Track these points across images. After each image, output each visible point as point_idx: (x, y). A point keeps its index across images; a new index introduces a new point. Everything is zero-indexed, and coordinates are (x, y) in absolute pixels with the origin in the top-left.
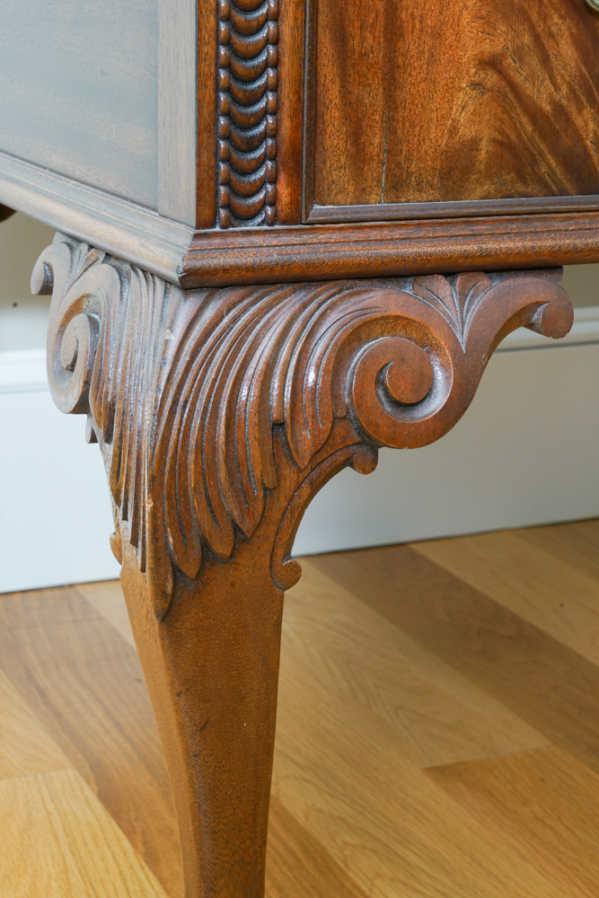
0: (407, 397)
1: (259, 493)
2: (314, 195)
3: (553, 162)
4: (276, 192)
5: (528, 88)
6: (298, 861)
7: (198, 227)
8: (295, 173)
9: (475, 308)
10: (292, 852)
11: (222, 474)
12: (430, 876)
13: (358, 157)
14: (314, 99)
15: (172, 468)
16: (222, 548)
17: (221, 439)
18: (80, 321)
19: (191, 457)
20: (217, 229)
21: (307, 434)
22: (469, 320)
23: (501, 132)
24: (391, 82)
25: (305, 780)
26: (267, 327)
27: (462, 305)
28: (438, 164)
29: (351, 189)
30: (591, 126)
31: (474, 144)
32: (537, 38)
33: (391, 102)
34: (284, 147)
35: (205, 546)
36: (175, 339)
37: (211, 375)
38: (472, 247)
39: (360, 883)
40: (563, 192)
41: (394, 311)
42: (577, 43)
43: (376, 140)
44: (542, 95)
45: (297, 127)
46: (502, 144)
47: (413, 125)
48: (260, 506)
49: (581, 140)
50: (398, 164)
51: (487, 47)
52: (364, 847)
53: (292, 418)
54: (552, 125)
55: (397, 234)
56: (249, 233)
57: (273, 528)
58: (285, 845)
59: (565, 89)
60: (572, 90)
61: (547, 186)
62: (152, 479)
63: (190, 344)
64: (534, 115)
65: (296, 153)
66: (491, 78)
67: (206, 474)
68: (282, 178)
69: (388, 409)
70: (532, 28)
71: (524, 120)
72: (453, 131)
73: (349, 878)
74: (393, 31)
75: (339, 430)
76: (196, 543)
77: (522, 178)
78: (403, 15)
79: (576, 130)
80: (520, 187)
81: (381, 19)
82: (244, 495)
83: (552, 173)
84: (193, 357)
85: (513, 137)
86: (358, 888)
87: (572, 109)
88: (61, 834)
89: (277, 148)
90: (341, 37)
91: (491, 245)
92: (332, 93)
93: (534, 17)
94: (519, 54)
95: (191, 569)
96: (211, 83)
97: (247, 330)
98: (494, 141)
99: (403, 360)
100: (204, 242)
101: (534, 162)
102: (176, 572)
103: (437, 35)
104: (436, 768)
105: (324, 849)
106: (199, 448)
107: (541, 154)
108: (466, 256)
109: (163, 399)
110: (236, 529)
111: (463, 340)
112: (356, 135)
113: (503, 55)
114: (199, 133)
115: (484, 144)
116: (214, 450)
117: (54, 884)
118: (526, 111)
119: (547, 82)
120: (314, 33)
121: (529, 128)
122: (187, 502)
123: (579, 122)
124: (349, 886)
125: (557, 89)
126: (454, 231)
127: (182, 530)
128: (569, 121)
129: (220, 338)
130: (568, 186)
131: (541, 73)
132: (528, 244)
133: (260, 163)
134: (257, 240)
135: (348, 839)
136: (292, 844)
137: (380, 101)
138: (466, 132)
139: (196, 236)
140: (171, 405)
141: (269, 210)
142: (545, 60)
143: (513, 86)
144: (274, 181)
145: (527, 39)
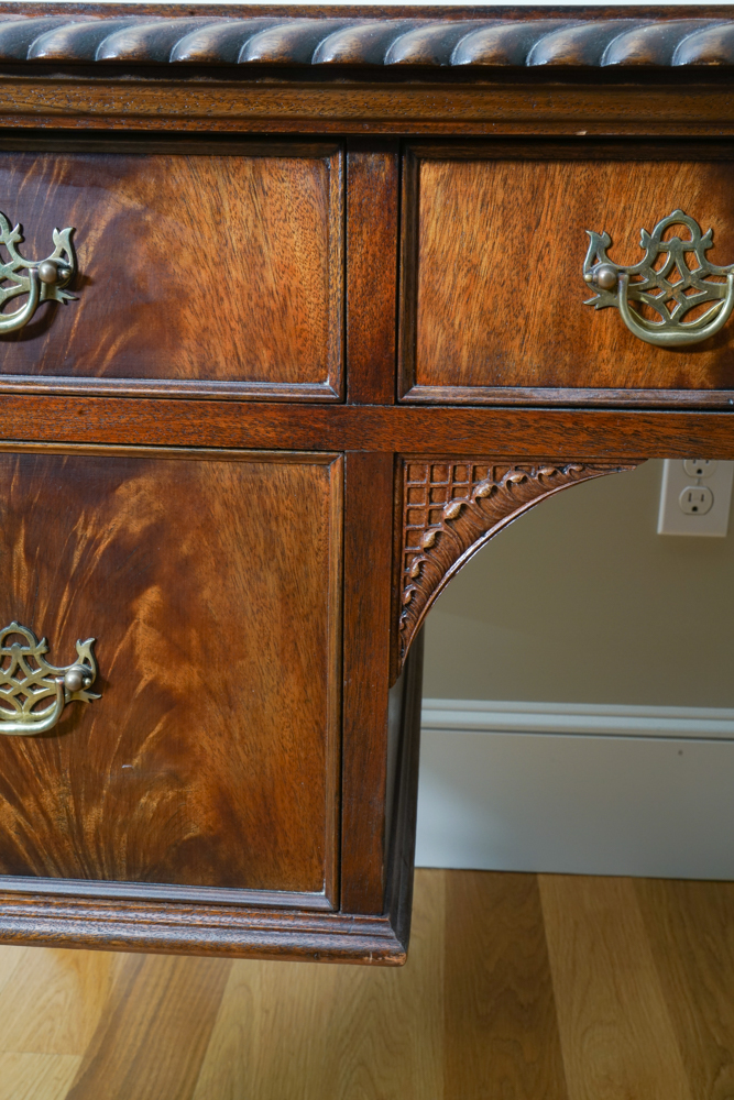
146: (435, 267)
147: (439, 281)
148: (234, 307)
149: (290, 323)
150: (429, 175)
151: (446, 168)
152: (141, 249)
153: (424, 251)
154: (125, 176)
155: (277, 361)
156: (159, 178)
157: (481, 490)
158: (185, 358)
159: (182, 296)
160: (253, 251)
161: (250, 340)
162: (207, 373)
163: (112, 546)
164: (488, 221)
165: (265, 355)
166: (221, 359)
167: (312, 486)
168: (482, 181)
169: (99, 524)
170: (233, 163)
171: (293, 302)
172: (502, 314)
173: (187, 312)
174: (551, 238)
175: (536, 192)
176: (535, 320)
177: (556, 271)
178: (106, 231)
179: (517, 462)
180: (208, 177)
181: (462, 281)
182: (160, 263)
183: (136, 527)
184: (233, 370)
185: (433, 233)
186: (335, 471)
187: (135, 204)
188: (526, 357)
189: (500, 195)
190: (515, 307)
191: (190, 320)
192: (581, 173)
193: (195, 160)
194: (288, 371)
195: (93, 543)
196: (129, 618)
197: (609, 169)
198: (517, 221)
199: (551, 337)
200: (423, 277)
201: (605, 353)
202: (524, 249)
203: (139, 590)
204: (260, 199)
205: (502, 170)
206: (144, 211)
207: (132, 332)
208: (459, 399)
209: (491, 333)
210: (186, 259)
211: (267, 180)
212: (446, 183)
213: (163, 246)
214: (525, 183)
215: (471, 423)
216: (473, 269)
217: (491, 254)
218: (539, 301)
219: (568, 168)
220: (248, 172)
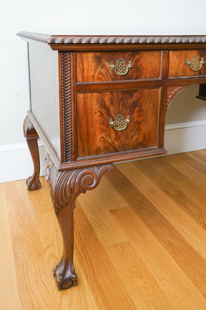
0: (90, 184)
1: (69, 198)
2: (77, 156)
3: (112, 149)
4: (72, 157)
5: (108, 140)
6: (88, 228)
7: (61, 163)
8: (75, 155)
9: (100, 170)
10: (87, 227)
11: (64, 196)
12: (106, 231)
13: (84, 151)
14: (77, 145)
15: (57, 196)
16: (64, 205)
17: (64, 192)
18: (48, 169)
19: (59, 195)
20: (64, 163)
21: (76, 190)
22: (99, 172)
23: (104, 146)
24: (88, 142)
25: (91, 212)
26: (70, 176)
27: (98, 170)
28: (95, 151)
29: (83, 155)
30: (117, 143)
31: (100, 148)
32: (109, 134)
33: (88, 144)
34: (73, 152)
35: (62, 205)
36: (57, 179)
37: (62, 183)
38: (99, 162)
39: (96, 233)
40: (113, 152)
41: (88, 172)
42: (114, 133)
43: (86, 149)
44: (110, 141)
45: (75, 149)
46: (104, 147)
47: (91, 146)
48: (69, 200)
49: (115, 145)
50: (89, 152)
51: (102, 136)
52: (98, 226)
53: (74, 188)
54: (111, 144)
55: (89, 161)
56: (68, 163)
57: (71, 202)
58: (86, 225)
59: (113, 139)
60: (114, 139)
61: (111, 152)
62: (54, 198)
63: (60, 179)
64: (109, 143)
65: (75, 152)
66: (102, 139)
67: (62, 196)
68: (73, 156)
69: (87, 185)
70: (108, 132)
71: (107, 144)
72: (97, 146)
73: (94, 232)
74: (88, 135)
75: (81, 189)
76: (61, 205)
77: (107, 151)
78: (90, 133)
79: (115, 144)
80: (107, 152)
81: (86, 134)
82: (67, 199)
83: (112, 150)
84: (60, 181)
85: (106, 146)
86: (95, 234)
87: (114, 142)
88: (54, 223)
89: (72, 152)
90: (81, 137)
91: (102, 162)
92: (80, 143)
93: (108, 131)
94: (106, 136)
95: (60, 209)
96: (62, 145)
97: (67, 177)
98: (103, 147)
99: (89, 179)
100: (62, 165)
101: (109, 149)
102: (58, 209)
103: (94, 135)
104: (111, 210)
105: (92, 226)
106: (61, 193)
107: (110, 148)
108: (99, 163)
109: (56, 187)
110: (66, 203)
111: (98, 175)
112: (83, 149)
113: (104, 136)
114: (61, 151)
115: (102, 147)
116: (63, 193)
117: (52, 232)
118: (108, 143)
119: (110, 139)
120: (77, 137)
121: (108, 145)
122: (59, 200)
123: (115, 143)
124: (94, 233)
125: (112, 139)
126: (97, 160)
127: (58, 204)
128: (114, 143)
129: (64, 178)
130: (114, 151)
131: (110, 138)
132: (108, 161)
133: (70, 154)
134: (69, 164)
135: (96, 224)
136: (87, 225)
137: (87, 144)
138: (99, 146)
139: (61, 164)
140: (57, 188)
141: (71, 160)
142: (110, 136)
143: (105, 140)
144: (72, 156)
145: (107, 134)
146: (171, 63)
147: (172, 65)
148: (149, 69)
149: (155, 71)
150: (171, 52)
151: (172, 52)
152: (139, 63)
153: (170, 61)
154: (138, 54)
155: (154, 76)
156: (142, 54)
157: (176, 90)
158: (143, 76)
159: (144, 68)
160: (152, 62)
161: (151, 73)
162: (146, 78)
163: (133, 102)
164: (177, 57)
165: (153, 75)
166: (148, 76)
167: (157, 91)
168: (176, 53)
169: (131, 99)
170: (150, 52)
171: (156, 68)
172: (178, 68)
173: (144, 70)
174: (183, 59)
175: (181, 54)
176: (181, 69)
177: (184, 63)
178: (135, 61)
179: (179, 86)
180: (147, 54)
181: (174, 65)
182: (141, 65)
183: (136, 99)
184: (149, 77)
185: (171, 59)
186: (160, 90)
187: (139, 57)
188: (180, 73)
189: (178, 54)
190: (179, 67)
191: (144, 72)
192: (186, 52)
193: (146, 52)
194: (155, 77)
195: (130, 102)
196: (134, 112)
197: (189, 51)
198: (179, 57)
199: (183, 71)
200: (170, 64)
201: (188, 72)
202: (180, 60)
203: (135, 108)
204: (153, 56)
205: (178, 52)
206: (140, 58)
207: (137, 73)
208: (173, 79)
209: (177, 70)
210: (144, 64)
211: (154, 53)
212: (172, 53)
213: (142, 62)
214: (180, 53)
215: (175, 82)
216: (175, 63)
217: (177, 61)
218: (181, 66)
219: (185, 51)
220: (152, 53)
